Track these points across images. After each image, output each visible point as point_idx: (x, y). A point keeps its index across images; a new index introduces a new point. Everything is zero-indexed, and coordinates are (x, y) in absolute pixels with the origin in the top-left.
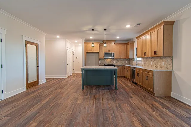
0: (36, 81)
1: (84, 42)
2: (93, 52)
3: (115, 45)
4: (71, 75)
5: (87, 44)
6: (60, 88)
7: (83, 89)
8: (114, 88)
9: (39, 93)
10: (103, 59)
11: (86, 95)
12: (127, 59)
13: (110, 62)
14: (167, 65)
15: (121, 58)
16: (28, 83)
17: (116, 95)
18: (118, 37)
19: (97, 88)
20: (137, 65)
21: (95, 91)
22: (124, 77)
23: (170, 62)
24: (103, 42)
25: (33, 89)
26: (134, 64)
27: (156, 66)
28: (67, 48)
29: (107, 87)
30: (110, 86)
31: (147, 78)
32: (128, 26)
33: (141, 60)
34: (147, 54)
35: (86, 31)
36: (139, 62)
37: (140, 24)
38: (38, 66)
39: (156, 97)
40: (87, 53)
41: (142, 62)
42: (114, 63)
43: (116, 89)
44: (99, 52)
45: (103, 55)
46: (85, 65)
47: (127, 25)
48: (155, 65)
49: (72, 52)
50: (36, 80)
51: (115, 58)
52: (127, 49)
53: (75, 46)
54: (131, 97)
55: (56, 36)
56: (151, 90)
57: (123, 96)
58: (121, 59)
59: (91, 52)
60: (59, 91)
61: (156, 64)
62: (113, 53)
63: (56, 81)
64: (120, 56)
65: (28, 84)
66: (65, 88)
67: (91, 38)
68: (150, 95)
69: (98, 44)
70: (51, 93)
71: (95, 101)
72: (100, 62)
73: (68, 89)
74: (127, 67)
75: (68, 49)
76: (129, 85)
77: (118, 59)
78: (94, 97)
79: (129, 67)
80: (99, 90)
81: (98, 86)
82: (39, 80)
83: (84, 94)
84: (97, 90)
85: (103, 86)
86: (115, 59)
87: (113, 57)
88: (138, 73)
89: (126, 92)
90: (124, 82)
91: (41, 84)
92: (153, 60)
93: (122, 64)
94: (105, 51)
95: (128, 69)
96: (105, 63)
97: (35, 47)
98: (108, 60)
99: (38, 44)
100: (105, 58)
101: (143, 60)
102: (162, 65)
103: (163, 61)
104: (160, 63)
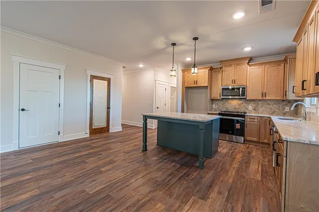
0: (104, 127)
1: (181, 69)
2: (197, 86)
5: (186, 73)
10: (221, 100)
13: (238, 107)
24: (221, 65)
28: (157, 82)
34: (307, 87)
38: (109, 108)
40: (187, 88)
45: (219, 91)
50: (106, 126)
55: (138, 65)
62: (243, 87)
65: (92, 129)
67: (189, 59)
69: (207, 71)
72: (214, 106)
75: (160, 82)
77: (259, 100)
86: (250, 100)
87: (243, 95)
91: (113, 132)
94: (225, 83)
96: (226, 108)
97: (106, 83)
98: (233, 102)
99: (110, 79)
100: (222, 97)
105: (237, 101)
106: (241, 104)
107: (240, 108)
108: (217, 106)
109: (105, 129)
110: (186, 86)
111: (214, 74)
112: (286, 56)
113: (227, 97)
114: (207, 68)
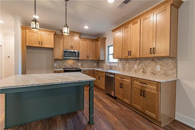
1: (20, 25)
2: (41, 46)
3: (80, 40)
5: (27, 31)
8: (85, 122)
10: (62, 60)
12: (96, 61)
13: (73, 64)
14: (165, 70)
15: (89, 59)
18: (86, 27)
23: (173, 66)
26: (105, 67)
27: (143, 72)
33: (117, 63)
34: (133, 53)
40: (29, 47)
41: (118, 65)
42: (78, 66)
43: (91, 123)
44: (53, 49)
45: (62, 53)
51: (80, 58)
52: (96, 47)
59: (37, 46)
61: (143, 69)
62: (78, 51)
64: (88, 57)
69: (53, 35)
72: (55, 65)
77: (84, 60)
85: (63, 116)
86: (81, 60)
87: (78, 57)
88: (121, 82)
92: (138, 62)
93: (89, 68)
94: (65, 47)
95: (100, 76)
96: (65, 66)
98: (69, 62)
100: (64, 58)
101: (119, 61)
102: (155, 70)
103: (157, 64)
104: (151, 67)
105: (72, 60)
106: (74, 62)
107: (74, 65)
108: (58, 65)
110: (27, 45)
111: (56, 38)
112: (99, 38)
113: (68, 58)
114: (53, 32)
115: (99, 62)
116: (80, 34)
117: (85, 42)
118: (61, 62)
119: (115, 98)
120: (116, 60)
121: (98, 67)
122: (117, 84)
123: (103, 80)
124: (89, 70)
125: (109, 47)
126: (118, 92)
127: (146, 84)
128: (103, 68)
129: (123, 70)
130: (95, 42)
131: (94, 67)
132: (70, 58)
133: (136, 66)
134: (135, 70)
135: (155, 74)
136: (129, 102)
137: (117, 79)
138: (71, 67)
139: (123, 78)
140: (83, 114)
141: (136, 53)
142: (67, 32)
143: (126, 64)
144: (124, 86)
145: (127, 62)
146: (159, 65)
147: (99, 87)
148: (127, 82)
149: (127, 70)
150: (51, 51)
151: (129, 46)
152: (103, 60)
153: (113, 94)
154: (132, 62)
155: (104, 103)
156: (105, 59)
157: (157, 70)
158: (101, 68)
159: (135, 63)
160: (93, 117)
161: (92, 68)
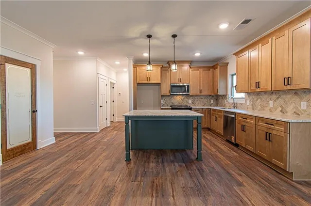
0: (29, 143)
1: (132, 63)
2: (149, 82)
3: (190, 70)
4: (109, 127)
5: (138, 68)
6: (78, 159)
7: (128, 160)
8: (193, 158)
9: (26, 173)
10: (169, 96)
11: (133, 177)
12: (213, 96)
13: (181, 101)
16: (8, 148)
17: (203, 176)
18: (197, 54)
19: (158, 156)
20: (234, 107)
21: (154, 164)
22: (209, 129)
24: (167, 65)
25: (18, 161)
26: (227, 105)
27: (281, 111)
28: (100, 76)
29: (178, 155)
30: (184, 150)
31: (268, 137)
32: (224, 26)
33: (244, 98)
34: (262, 85)
35: (136, 38)
36: (238, 102)
37: (250, 20)
38: (34, 112)
39: (295, 182)
40: (139, 84)
41: (246, 102)
42: (188, 103)
43: (199, 159)
44: (160, 84)
45: (169, 88)
46: (135, 108)
47: (222, 23)
48: (280, 109)
49: (111, 83)
50: (30, 140)
51: (191, 93)
52: (213, 77)
53: (117, 73)
54: (240, 184)
55: (77, 51)
56: (281, 164)
57: (219, 182)
58: (202, 95)
59: (146, 82)
60: (75, 167)
61: (281, 107)
62: (187, 85)
63: (76, 140)
64: (201, 91)
65: (7, 151)
66: (90, 158)
67: (146, 55)
68: (278, 177)
69: (160, 68)
70: (54, 173)
71: (154, 199)
73: (95, 160)
74: (214, 110)
75: (102, 77)
76: (223, 147)
77: (196, 96)
78: (153, 186)
79: (220, 111)
80: (163, 162)
81: (161, 153)
82: (39, 140)
83: (130, 174)
84: (158, 161)
85: (172, 150)
86: (192, 96)
87: (188, 91)
89: (223, 168)
90: (211, 142)
91: (42, 147)
92: (274, 96)
93: (204, 106)
94: (173, 81)
95: (217, 116)
97: (28, 71)
98: (177, 98)
99: (35, 65)
100: (171, 93)
101: (247, 97)
102: (299, 108)
103: (301, 99)
104: (294, 104)
105: (180, 96)
106: (184, 99)
107: (183, 102)
108: (164, 102)
109: (30, 145)
110: (137, 82)
111: (163, 72)
112: (217, 64)
113: (175, 93)
114: (160, 65)
115: (218, 98)
116: (191, 62)
117: (197, 73)
118: (167, 99)
119: (237, 145)
120: (243, 95)
121: (217, 105)
122: (238, 127)
123: (221, 122)
124: (203, 108)
125: (232, 75)
126: (239, 137)
127: (272, 125)
128: (224, 106)
129: (253, 109)
130: (211, 70)
131: (211, 105)
132: (178, 93)
133: (271, 103)
134: (270, 109)
135: (299, 115)
136: (253, 149)
137: (238, 120)
138: (179, 105)
139: (246, 119)
140: (192, 152)
141: (266, 85)
142: (175, 69)
143: (257, 101)
144: (246, 128)
145: (258, 97)
146: (304, 101)
147: (216, 132)
148: (250, 123)
149: (258, 109)
150: (157, 86)
151: (257, 76)
152: (224, 95)
153: (233, 140)
154: (266, 96)
155: (219, 148)
156: (227, 93)
157: (302, 108)
158: (221, 106)
159: (270, 99)
160: (201, 153)
161: (207, 106)
